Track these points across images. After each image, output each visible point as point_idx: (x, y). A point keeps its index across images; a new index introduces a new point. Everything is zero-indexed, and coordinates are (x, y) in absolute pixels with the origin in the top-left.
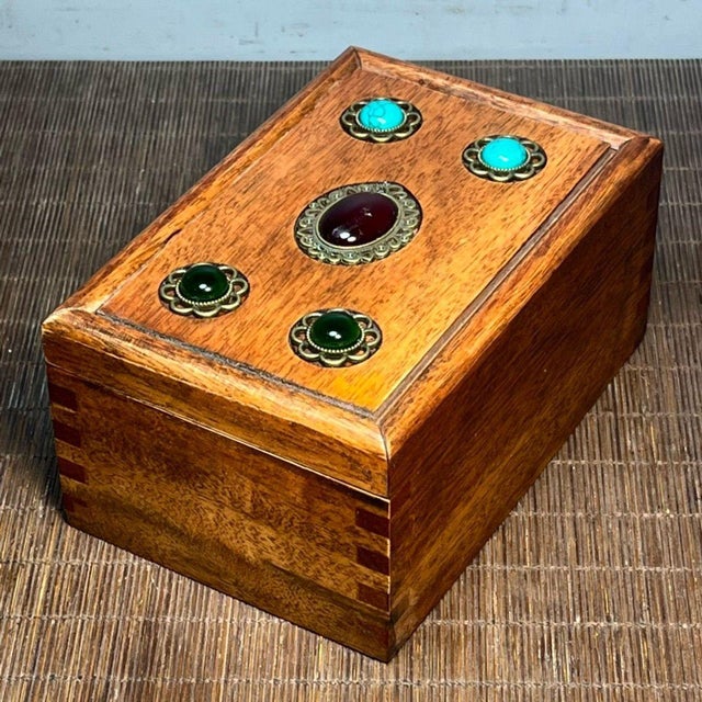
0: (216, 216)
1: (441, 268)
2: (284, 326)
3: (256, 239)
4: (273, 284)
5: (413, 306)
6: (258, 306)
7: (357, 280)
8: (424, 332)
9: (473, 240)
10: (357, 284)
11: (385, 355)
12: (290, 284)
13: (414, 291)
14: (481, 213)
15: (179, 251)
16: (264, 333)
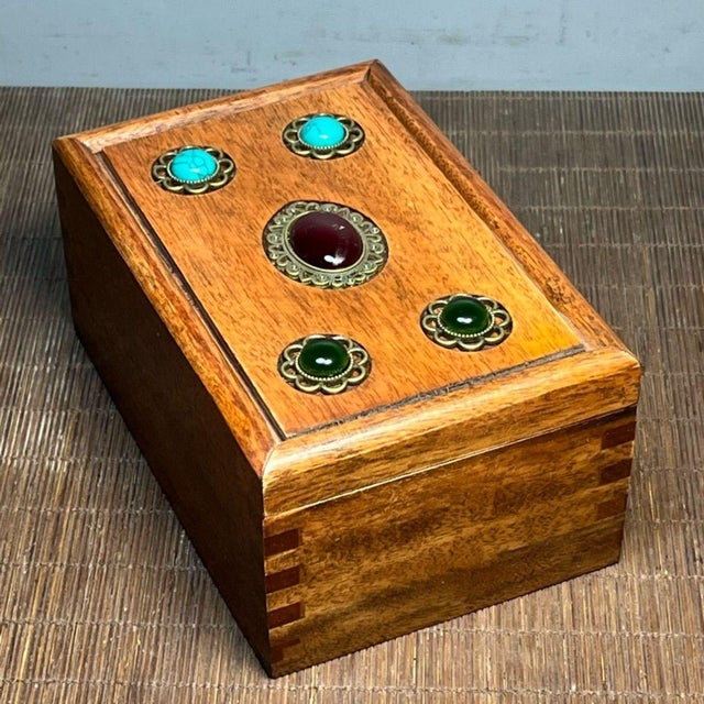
0: (226, 314)
1: (434, 230)
2: (421, 341)
3: (287, 307)
4: (360, 324)
5: (468, 266)
6: (380, 344)
7: (403, 279)
8: (508, 276)
9: (414, 199)
10: (408, 280)
11: (516, 307)
12: (370, 314)
13: (449, 257)
14: (385, 180)
15: (252, 355)
16: (420, 356)
